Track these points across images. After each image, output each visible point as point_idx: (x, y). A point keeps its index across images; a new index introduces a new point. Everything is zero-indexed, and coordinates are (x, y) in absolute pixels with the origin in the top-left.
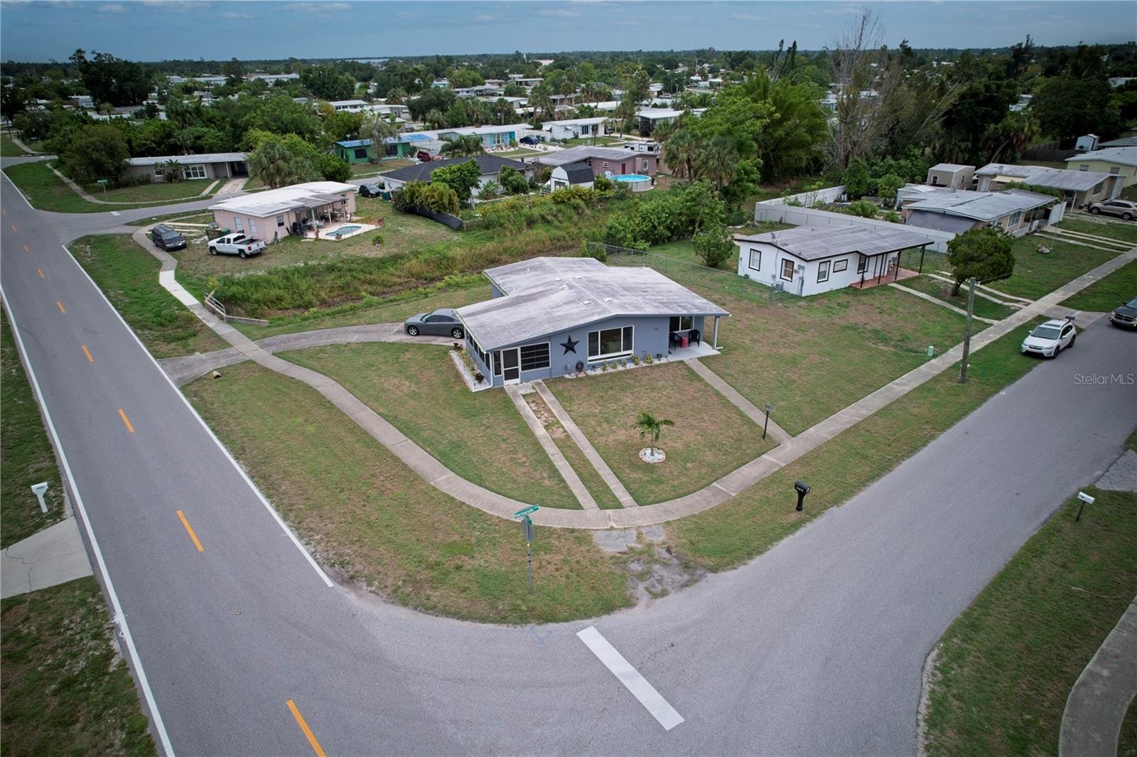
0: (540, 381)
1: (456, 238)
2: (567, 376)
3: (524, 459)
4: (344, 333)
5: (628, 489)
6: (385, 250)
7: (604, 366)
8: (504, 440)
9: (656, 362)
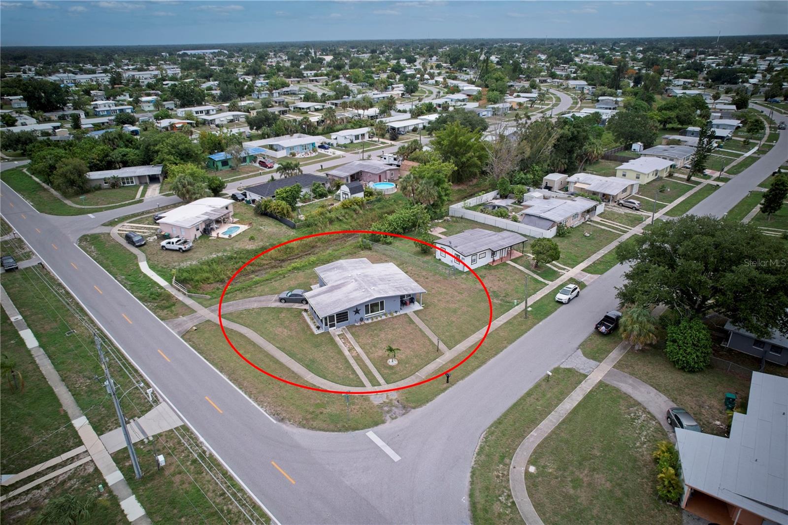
0: (344, 327)
1: (292, 233)
2: (356, 324)
3: (341, 366)
4: (249, 302)
5: (383, 377)
6: (256, 244)
7: (372, 318)
8: (332, 358)
9: (395, 315)
